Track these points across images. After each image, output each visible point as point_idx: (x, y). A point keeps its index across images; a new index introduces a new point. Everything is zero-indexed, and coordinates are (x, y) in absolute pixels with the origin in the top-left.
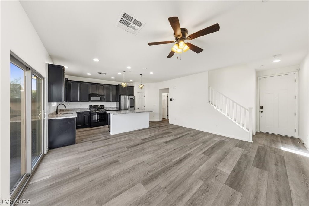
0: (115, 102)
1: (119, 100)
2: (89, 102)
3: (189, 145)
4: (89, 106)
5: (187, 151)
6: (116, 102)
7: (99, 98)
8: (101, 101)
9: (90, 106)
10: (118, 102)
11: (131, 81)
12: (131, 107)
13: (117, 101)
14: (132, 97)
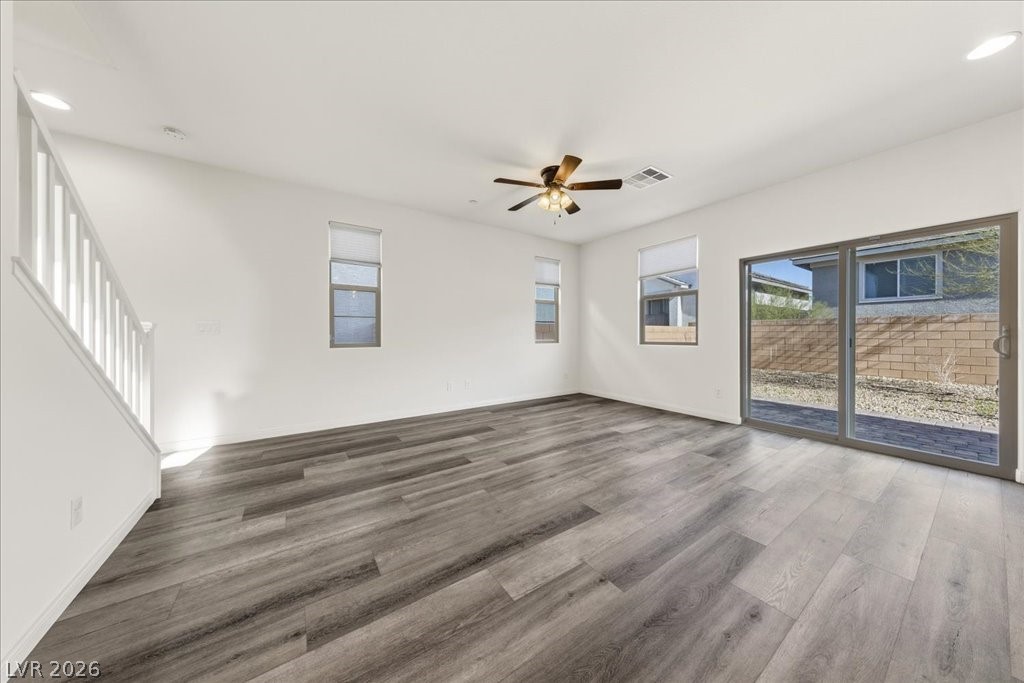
3: (483, 491)
5: (511, 471)
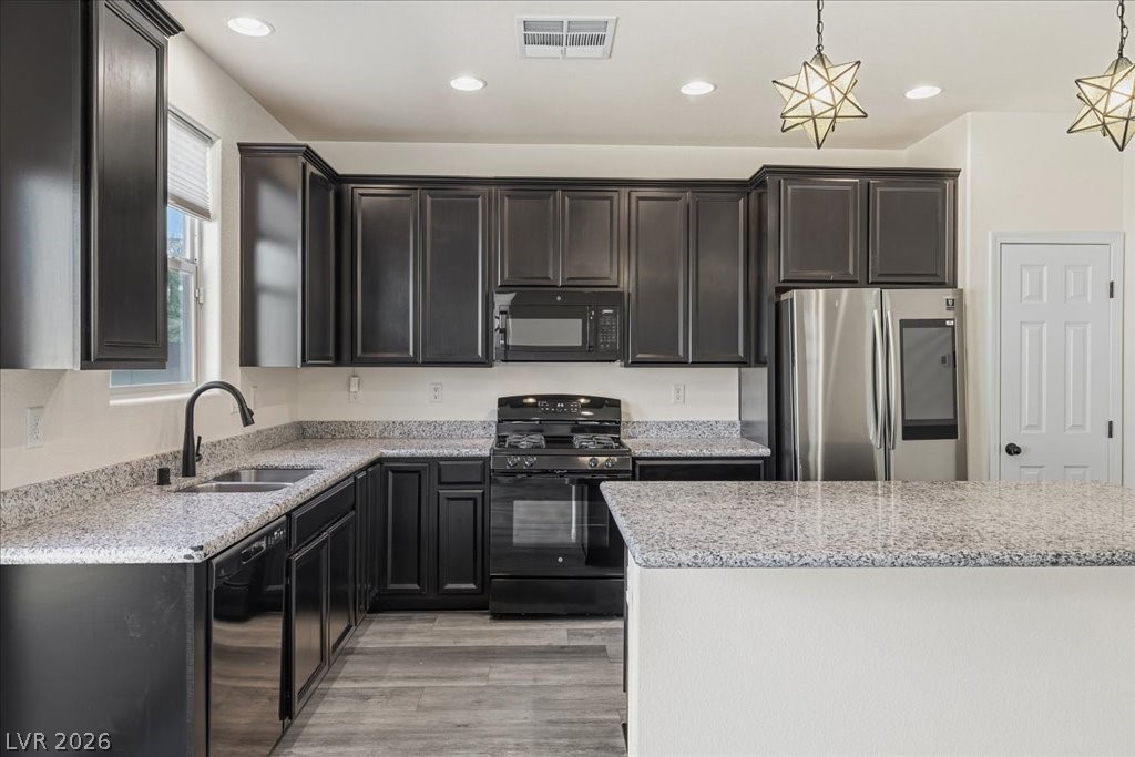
0: (733, 373)
1: (767, 349)
2: (486, 362)
4: (495, 406)
6: (741, 364)
7: (569, 331)
8: (590, 352)
9: (503, 402)
10: (759, 362)
11: (922, 92)
12: (914, 431)
13: (751, 359)
14: (926, 303)
